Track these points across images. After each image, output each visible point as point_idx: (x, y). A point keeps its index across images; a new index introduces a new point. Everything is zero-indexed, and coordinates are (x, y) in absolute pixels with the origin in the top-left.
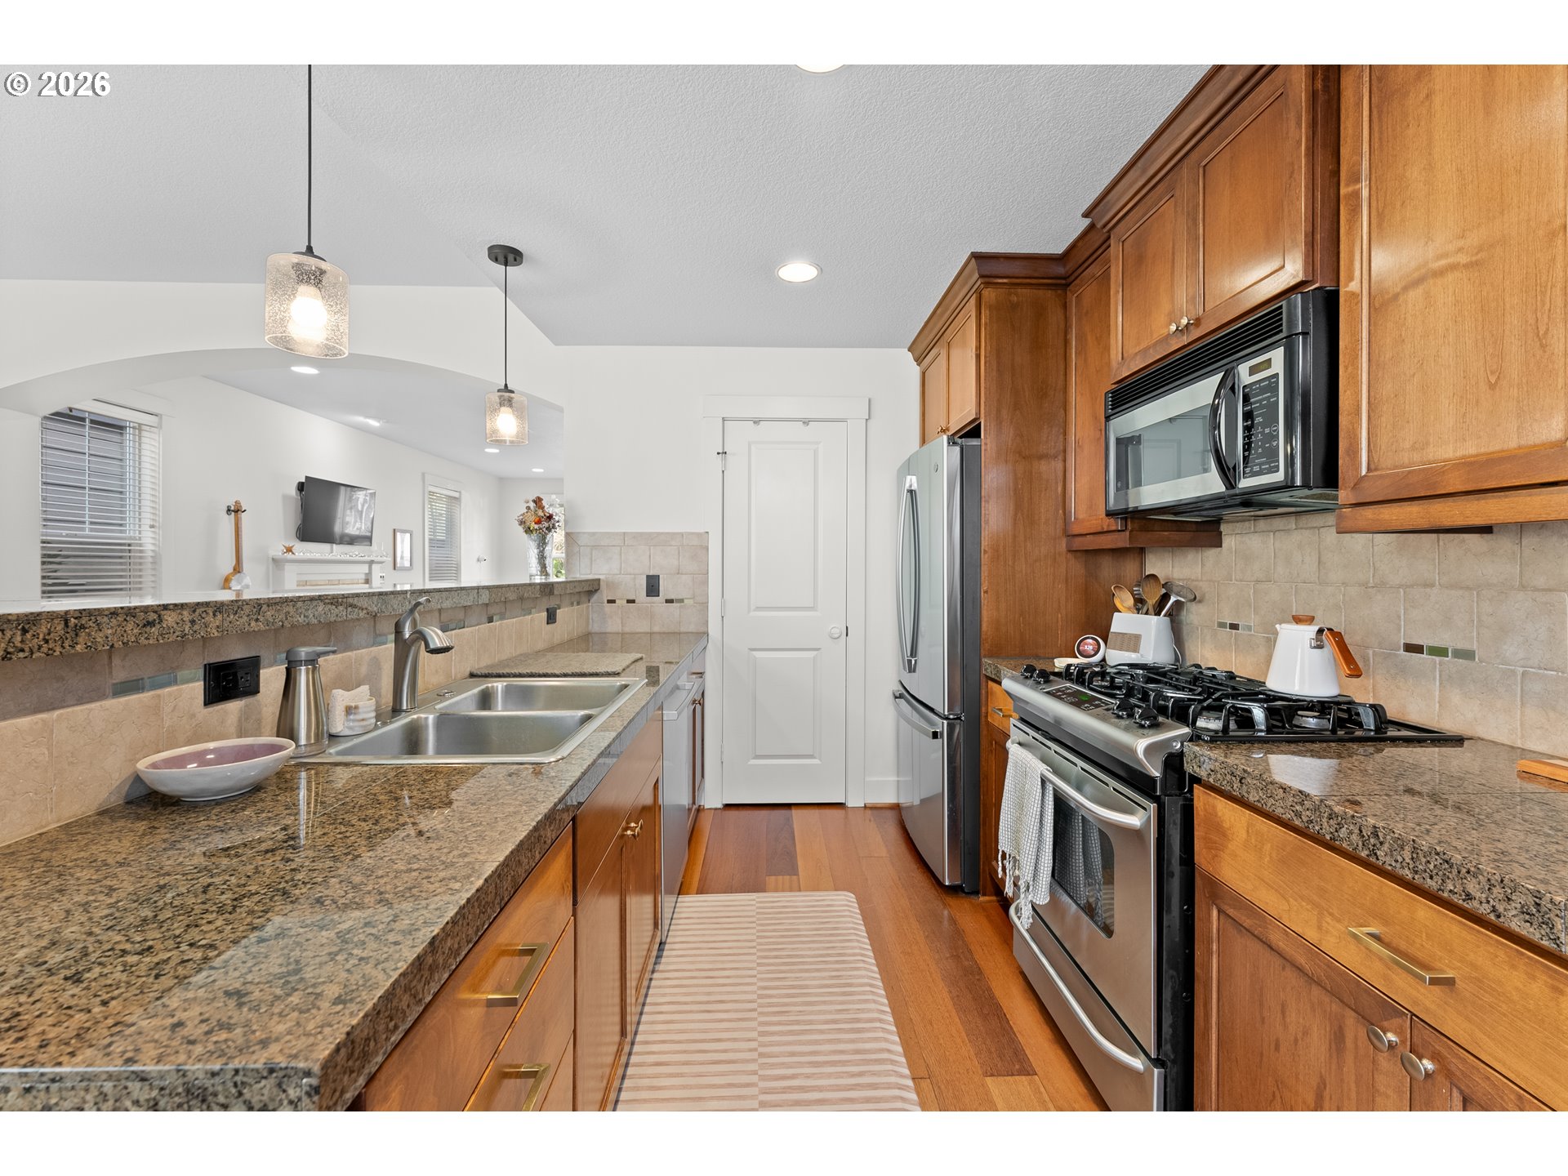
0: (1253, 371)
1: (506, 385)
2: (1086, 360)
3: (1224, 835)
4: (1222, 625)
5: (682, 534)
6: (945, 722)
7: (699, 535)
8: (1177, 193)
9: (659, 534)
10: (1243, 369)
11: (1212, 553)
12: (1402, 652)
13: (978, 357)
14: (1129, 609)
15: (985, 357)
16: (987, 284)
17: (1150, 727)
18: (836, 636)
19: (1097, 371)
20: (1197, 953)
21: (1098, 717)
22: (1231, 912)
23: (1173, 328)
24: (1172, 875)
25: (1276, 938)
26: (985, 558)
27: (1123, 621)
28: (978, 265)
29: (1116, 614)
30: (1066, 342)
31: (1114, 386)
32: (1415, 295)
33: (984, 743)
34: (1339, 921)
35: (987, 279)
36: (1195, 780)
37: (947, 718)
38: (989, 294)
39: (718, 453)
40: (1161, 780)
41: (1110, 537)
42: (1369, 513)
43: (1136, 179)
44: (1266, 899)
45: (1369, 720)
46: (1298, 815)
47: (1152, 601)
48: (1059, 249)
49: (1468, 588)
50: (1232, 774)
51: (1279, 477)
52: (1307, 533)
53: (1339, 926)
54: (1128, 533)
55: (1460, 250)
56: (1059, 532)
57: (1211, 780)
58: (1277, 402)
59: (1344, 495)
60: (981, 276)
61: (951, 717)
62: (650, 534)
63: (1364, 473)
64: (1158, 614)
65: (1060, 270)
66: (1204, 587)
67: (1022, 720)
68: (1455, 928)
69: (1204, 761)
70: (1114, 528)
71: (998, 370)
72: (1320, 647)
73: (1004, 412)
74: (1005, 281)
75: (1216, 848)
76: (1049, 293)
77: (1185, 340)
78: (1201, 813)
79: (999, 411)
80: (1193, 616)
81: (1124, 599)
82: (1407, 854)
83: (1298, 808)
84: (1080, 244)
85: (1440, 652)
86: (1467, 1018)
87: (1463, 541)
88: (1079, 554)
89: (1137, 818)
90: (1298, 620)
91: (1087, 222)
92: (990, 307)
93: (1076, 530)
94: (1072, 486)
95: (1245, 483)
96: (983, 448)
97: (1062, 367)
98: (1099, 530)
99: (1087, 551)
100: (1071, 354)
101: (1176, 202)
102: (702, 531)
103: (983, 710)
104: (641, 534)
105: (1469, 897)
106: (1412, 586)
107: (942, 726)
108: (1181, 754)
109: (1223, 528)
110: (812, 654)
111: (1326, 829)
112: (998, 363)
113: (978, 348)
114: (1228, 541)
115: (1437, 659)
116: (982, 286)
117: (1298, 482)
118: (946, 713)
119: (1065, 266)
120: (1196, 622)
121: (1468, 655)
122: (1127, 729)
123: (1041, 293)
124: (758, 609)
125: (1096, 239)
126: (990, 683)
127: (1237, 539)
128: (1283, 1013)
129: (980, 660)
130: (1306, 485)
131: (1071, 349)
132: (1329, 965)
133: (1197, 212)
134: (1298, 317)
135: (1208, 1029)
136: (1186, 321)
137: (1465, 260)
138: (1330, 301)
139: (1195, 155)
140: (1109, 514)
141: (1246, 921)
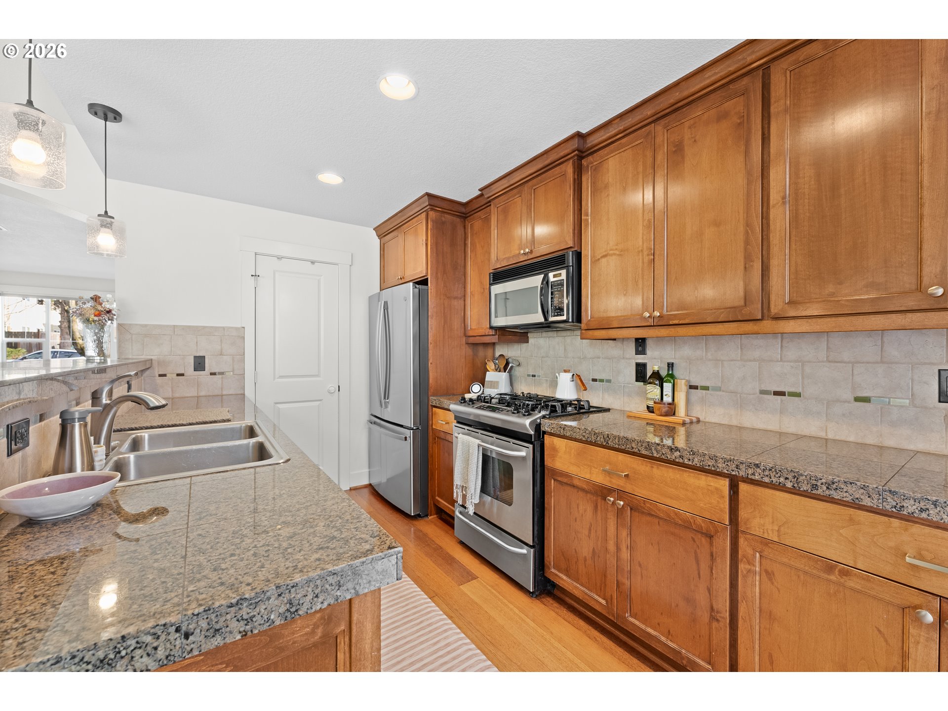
0: (555, 276)
1: (106, 212)
2: (476, 255)
3: (557, 451)
4: (529, 375)
5: (224, 328)
6: (412, 431)
7: (237, 329)
8: (523, 196)
9: (204, 327)
10: (551, 275)
11: (525, 345)
12: (591, 382)
13: (427, 244)
14: (493, 370)
15: (431, 246)
16: (432, 209)
17: (528, 415)
18: (333, 391)
19: (482, 262)
20: (546, 499)
21: (505, 414)
22: (559, 479)
23: (522, 252)
24: (537, 471)
25: (576, 482)
26: (430, 347)
27: (490, 376)
28: (428, 199)
29: (487, 373)
30: (465, 245)
31: (494, 271)
32: (604, 260)
33: (431, 439)
34: (596, 468)
35: (432, 207)
36: (544, 433)
37: (413, 429)
38: (432, 214)
39: (252, 276)
40: (534, 435)
41: (488, 338)
42: (590, 332)
43: (505, 183)
44: (572, 470)
45: (586, 406)
46: (584, 436)
47: (502, 367)
48: (464, 200)
49: (610, 359)
50: (561, 427)
51: (564, 318)
52: (560, 338)
53: (597, 470)
54: (497, 336)
55: (616, 249)
56: (462, 334)
57: (552, 432)
58: (563, 290)
59: (583, 325)
60: (429, 205)
61: (415, 428)
62: (197, 327)
63: (589, 318)
64: (505, 372)
65: (463, 210)
66: (521, 360)
67: (458, 422)
68: (629, 459)
69: (547, 425)
70: (491, 334)
71: (437, 253)
72: (573, 381)
73: (439, 275)
74: (440, 209)
75: (553, 457)
76: (458, 220)
77: (526, 258)
78: (547, 445)
79: (437, 273)
80: (518, 372)
81: (491, 366)
82: (617, 440)
83: (584, 434)
84: (474, 201)
85: (602, 381)
86: (632, 484)
87: (608, 343)
88: (470, 345)
89: (523, 452)
90: (565, 371)
91: (480, 192)
92: (433, 221)
93: (471, 333)
94: (468, 313)
95: (552, 319)
96: (429, 291)
97: (463, 256)
98: (484, 334)
99: (473, 344)
100: (468, 250)
101: (522, 199)
102: (239, 326)
103: (430, 422)
104: (189, 327)
105: (633, 448)
106: (594, 358)
107: (409, 433)
108: (540, 424)
109: (529, 335)
110: (318, 403)
111: (593, 439)
112: (437, 249)
113: (427, 240)
114: (531, 340)
115: (601, 383)
116: (429, 210)
117: (570, 320)
118: (412, 426)
119: (465, 209)
120: (518, 375)
121: (609, 381)
122: (519, 417)
123: (455, 218)
124: (281, 377)
125: (483, 201)
126: (434, 409)
127: (536, 340)
128: (578, 508)
129: (428, 398)
130: (573, 322)
131: (468, 248)
132: (594, 484)
133: (531, 207)
134: (570, 260)
135: (550, 526)
136: (527, 250)
137: (617, 253)
138: (578, 256)
139: (530, 183)
140: (491, 328)
141: (565, 480)
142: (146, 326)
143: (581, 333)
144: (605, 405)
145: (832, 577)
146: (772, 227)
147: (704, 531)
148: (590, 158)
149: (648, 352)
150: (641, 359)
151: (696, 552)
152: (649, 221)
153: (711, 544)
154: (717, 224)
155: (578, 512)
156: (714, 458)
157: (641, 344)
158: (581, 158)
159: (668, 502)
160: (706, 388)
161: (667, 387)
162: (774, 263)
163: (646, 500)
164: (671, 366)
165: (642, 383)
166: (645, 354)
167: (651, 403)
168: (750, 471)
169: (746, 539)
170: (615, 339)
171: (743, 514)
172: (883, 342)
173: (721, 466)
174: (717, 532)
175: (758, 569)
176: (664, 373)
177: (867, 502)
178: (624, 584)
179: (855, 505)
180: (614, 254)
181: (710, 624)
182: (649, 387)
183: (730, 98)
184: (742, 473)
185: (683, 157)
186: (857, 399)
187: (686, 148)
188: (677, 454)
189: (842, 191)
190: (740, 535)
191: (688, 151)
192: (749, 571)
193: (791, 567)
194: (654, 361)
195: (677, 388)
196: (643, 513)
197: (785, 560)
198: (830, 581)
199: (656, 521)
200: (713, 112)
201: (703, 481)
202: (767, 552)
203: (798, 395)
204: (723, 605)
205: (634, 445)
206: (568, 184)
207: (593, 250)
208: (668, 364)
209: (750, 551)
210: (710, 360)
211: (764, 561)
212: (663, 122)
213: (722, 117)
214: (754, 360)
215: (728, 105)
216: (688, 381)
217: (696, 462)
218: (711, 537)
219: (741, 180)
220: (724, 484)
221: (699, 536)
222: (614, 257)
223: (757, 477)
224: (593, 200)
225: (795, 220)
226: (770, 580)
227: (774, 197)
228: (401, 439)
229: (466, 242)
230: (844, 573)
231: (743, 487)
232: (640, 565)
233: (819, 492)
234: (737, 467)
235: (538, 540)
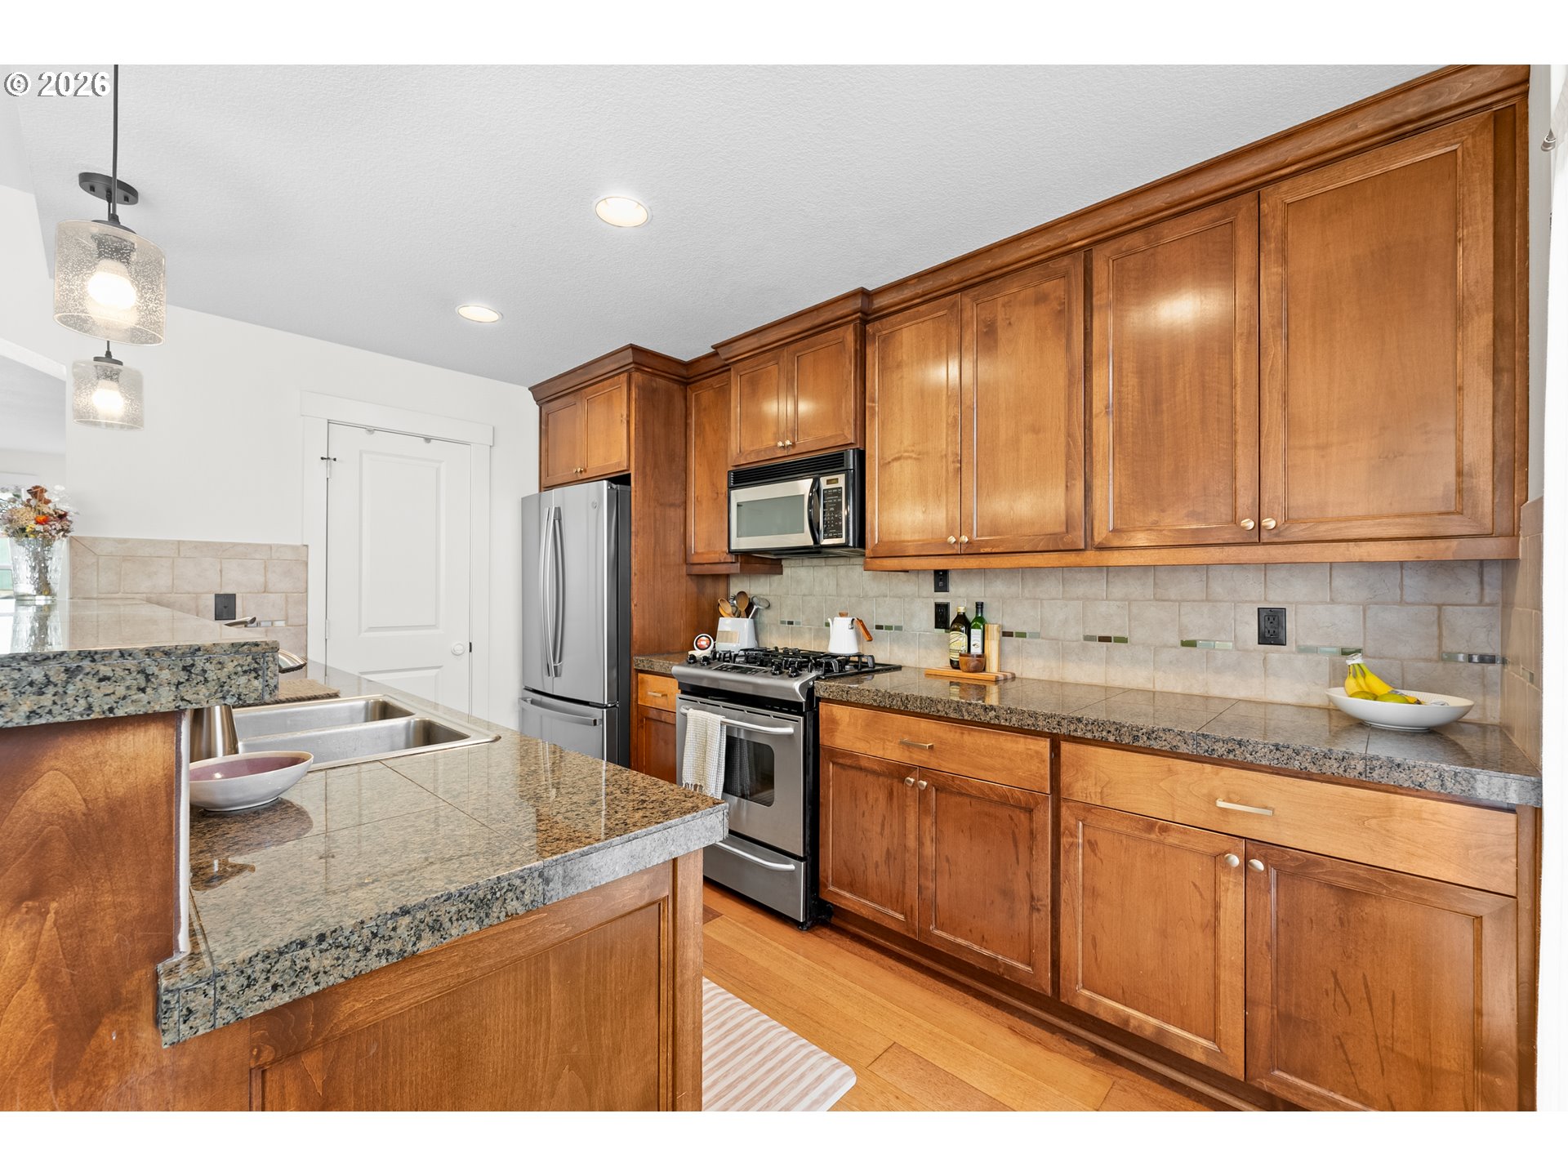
0: (829, 482)
1: (108, 354)
2: (704, 442)
3: (837, 723)
4: (783, 622)
5: (270, 547)
6: (605, 710)
7: (294, 548)
8: (781, 364)
9: (235, 545)
10: (823, 480)
11: (776, 578)
12: (874, 629)
13: (628, 422)
14: (729, 615)
15: (635, 425)
16: (637, 370)
17: (795, 676)
18: (461, 652)
19: (714, 453)
20: (821, 791)
21: (762, 676)
22: (841, 761)
23: (780, 444)
24: (809, 754)
25: (864, 763)
26: (634, 580)
27: (726, 624)
28: (633, 353)
29: (721, 618)
30: (687, 425)
31: (735, 468)
32: (896, 465)
33: (634, 722)
34: (892, 742)
35: (639, 366)
36: (819, 699)
37: (606, 707)
38: (636, 376)
39: (322, 458)
40: (806, 702)
41: (725, 566)
42: (878, 561)
43: (753, 342)
44: (859, 747)
45: (870, 664)
46: (875, 700)
47: (743, 610)
48: (686, 358)
49: (900, 597)
50: (843, 691)
51: (842, 540)
52: (830, 568)
53: (892, 744)
54: (739, 564)
55: (913, 451)
56: (681, 560)
57: (831, 697)
58: (841, 502)
59: (868, 552)
60: (634, 362)
61: (610, 705)
62: (221, 544)
63: (876, 542)
64: (748, 617)
65: (684, 372)
66: (771, 599)
67: (683, 692)
68: (934, 725)
69: (823, 689)
70: (729, 561)
71: (644, 436)
72: (852, 628)
73: (648, 469)
74: (650, 370)
75: (832, 732)
76: (676, 386)
77: (785, 453)
78: (824, 716)
79: (644, 467)
80: (767, 617)
81: (726, 608)
82: (918, 703)
83: (875, 697)
84: (702, 361)
85: (889, 628)
86: (938, 758)
87: (898, 575)
88: (693, 577)
89: (790, 727)
90: (841, 615)
91: (713, 350)
92: (638, 387)
93: (696, 560)
94: (692, 528)
95: (824, 542)
96: (633, 494)
97: (684, 441)
98: (717, 561)
99: (698, 576)
100: (691, 435)
101: (779, 369)
102: (299, 543)
103: (634, 696)
104: (207, 544)
105: (939, 711)
106: (878, 597)
107: (600, 714)
108: (813, 687)
109: (783, 562)
110: (434, 672)
111: (887, 703)
112: (644, 430)
113: (629, 416)
114: (786, 571)
115: (888, 631)
116: (633, 370)
117: (851, 544)
118: (606, 703)
119: (687, 370)
120: (766, 622)
121: (899, 628)
122: (783, 679)
123: (671, 384)
124: (371, 629)
125: (716, 363)
126: (640, 675)
127: (795, 573)
128: (866, 797)
129: (630, 658)
130: (854, 547)
131: (691, 430)
132: (888, 763)
133: (794, 381)
134: (851, 462)
135: (827, 828)
136: (788, 443)
137: (914, 456)
138: (861, 456)
139: (792, 347)
140: (731, 552)
141: (848, 762)
142: (125, 541)
143: (865, 563)
144: (894, 662)
145: (1153, 836)
146: (1095, 440)
147: (1023, 805)
148: (877, 324)
149: (951, 588)
150: (941, 597)
151: (1013, 833)
152: (955, 418)
153: (1031, 820)
154: (1035, 430)
155: (867, 802)
156: (1034, 715)
157: (941, 579)
158: (865, 322)
159: (982, 775)
160: (1022, 635)
161: (976, 634)
162: (1098, 483)
163: (955, 776)
164: (980, 606)
165: (944, 630)
166: (947, 591)
167: (956, 657)
168: (1072, 727)
169: (1068, 807)
170: (907, 571)
171: (1065, 778)
172: (1208, 577)
173: (1042, 724)
174: (1037, 804)
175: (1080, 841)
176: (971, 616)
177: (1183, 749)
178: (928, 888)
179: (1174, 754)
180: (910, 457)
181: (1031, 914)
182: (954, 635)
183: (1050, 277)
184: (1064, 731)
185: (996, 341)
186: (1185, 644)
187: (999, 331)
188: (992, 714)
189: (1165, 406)
190: (1062, 803)
191: (1002, 335)
192: (1072, 844)
193: (1113, 832)
194: (960, 599)
195: (988, 636)
196: (951, 793)
197: (1108, 825)
198: (1150, 840)
199: (967, 800)
200: (1030, 291)
201: (1023, 744)
202: (1091, 819)
203: (1123, 640)
204: (1044, 891)
205: (940, 707)
206: (847, 356)
207: (881, 449)
208: (977, 604)
209: (1072, 821)
210: (1027, 599)
211: (1088, 831)
212: (973, 292)
213: (1041, 299)
214: (1078, 599)
215: (1048, 286)
216: (1001, 626)
217: (1014, 722)
218: (1030, 811)
219: (1062, 381)
220: (1044, 746)
221: (1018, 811)
222: (909, 461)
223: (1079, 734)
224: (881, 381)
225: (1118, 434)
226: (1093, 851)
227: (1098, 405)
228: (586, 723)
229: (688, 421)
230: (1164, 829)
231: (1066, 747)
232: (948, 860)
233: (1140, 743)
234: (1059, 724)
235: (811, 850)
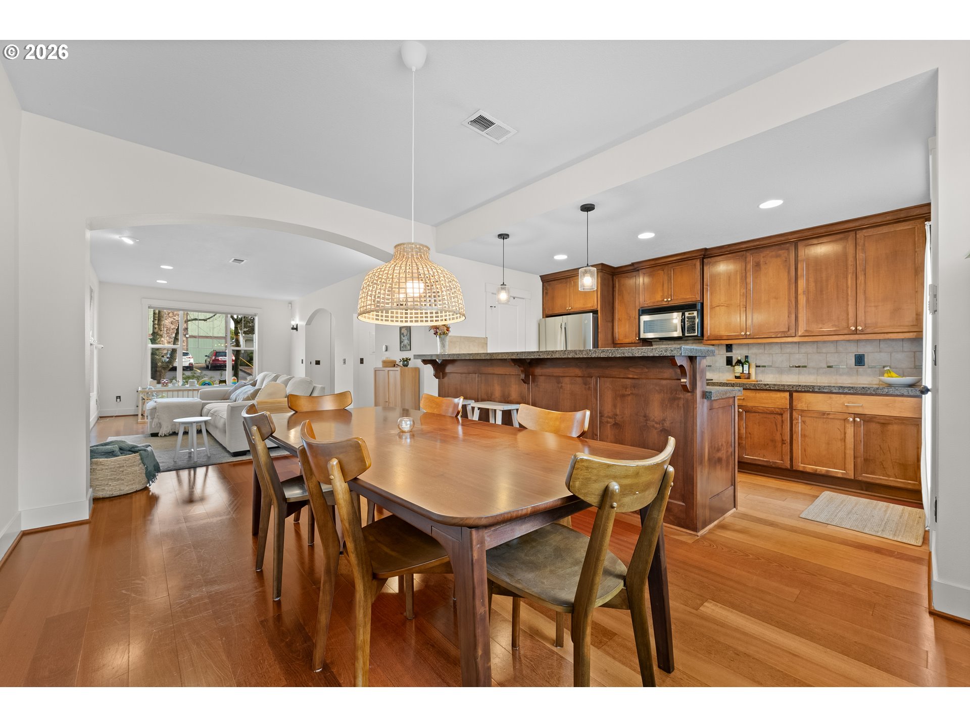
0: (689, 314)
1: (503, 283)
2: (631, 298)
5: (479, 338)
8: (665, 271)
9: (472, 337)
10: (687, 313)
13: (597, 291)
15: (600, 292)
23: (666, 300)
28: (601, 266)
30: (614, 291)
31: (641, 308)
32: (717, 308)
35: (602, 271)
38: (600, 274)
42: (709, 341)
43: (652, 263)
48: (616, 266)
51: (696, 334)
54: (641, 344)
55: (725, 303)
58: (695, 321)
59: (704, 338)
63: (707, 335)
65: (614, 271)
70: (638, 341)
74: (605, 272)
76: (611, 276)
77: (667, 303)
79: (602, 307)
84: (625, 267)
91: (631, 264)
92: (601, 278)
94: (616, 330)
95: (686, 335)
96: (599, 317)
97: (612, 297)
98: (630, 342)
100: (616, 294)
101: (664, 273)
102: (485, 337)
104: (466, 337)
113: (597, 289)
117: (699, 336)
119: (616, 270)
123: (609, 276)
125: (630, 268)
134: (699, 307)
136: (669, 299)
137: (725, 305)
138: (702, 304)
139: (671, 265)
140: (640, 339)
145: (825, 417)
146: (799, 302)
147: (779, 413)
148: (709, 259)
149: (733, 351)
150: (729, 354)
151: (775, 422)
152: (743, 293)
153: (782, 417)
154: (776, 298)
156: (784, 385)
157: (729, 348)
158: (703, 258)
159: (763, 405)
160: (764, 366)
161: (746, 367)
162: (800, 315)
163: (753, 407)
164: (747, 357)
165: (730, 366)
166: (732, 352)
167: (738, 375)
168: (798, 388)
169: (796, 412)
170: (714, 345)
171: (794, 403)
172: (837, 346)
173: (786, 388)
174: (784, 412)
175: (800, 421)
176: (743, 361)
177: (834, 391)
178: (742, 443)
179: (831, 393)
180: (724, 306)
181: (782, 445)
182: (736, 367)
183: (782, 249)
184: (794, 389)
185: (760, 268)
186: (829, 367)
187: (762, 265)
188: (768, 386)
189: (824, 293)
190: (793, 411)
191: (763, 266)
192: (797, 423)
193: (811, 417)
194: (737, 354)
195: (751, 367)
196: (751, 412)
197: (810, 415)
198: (824, 418)
199: (757, 414)
200: (773, 253)
201: (779, 395)
202: (803, 414)
203: (805, 367)
204: (788, 438)
205: (747, 386)
206: (696, 270)
207: (711, 302)
208: (746, 356)
209: (797, 416)
210: (766, 354)
211: (802, 418)
212: (751, 252)
213: (778, 256)
214: (787, 353)
215: (781, 252)
216: (756, 364)
217: (776, 388)
218: (782, 414)
219: (786, 282)
220: (787, 395)
221: (777, 415)
222: (723, 307)
223: (800, 390)
224: (711, 279)
225: (808, 301)
226: (804, 424)
227: (800, 291)
229: (614, 289)
230: (828, 414)
231: (795, 394)
232: (750, 433)
233: (821, 390)
234: (792, 387)
